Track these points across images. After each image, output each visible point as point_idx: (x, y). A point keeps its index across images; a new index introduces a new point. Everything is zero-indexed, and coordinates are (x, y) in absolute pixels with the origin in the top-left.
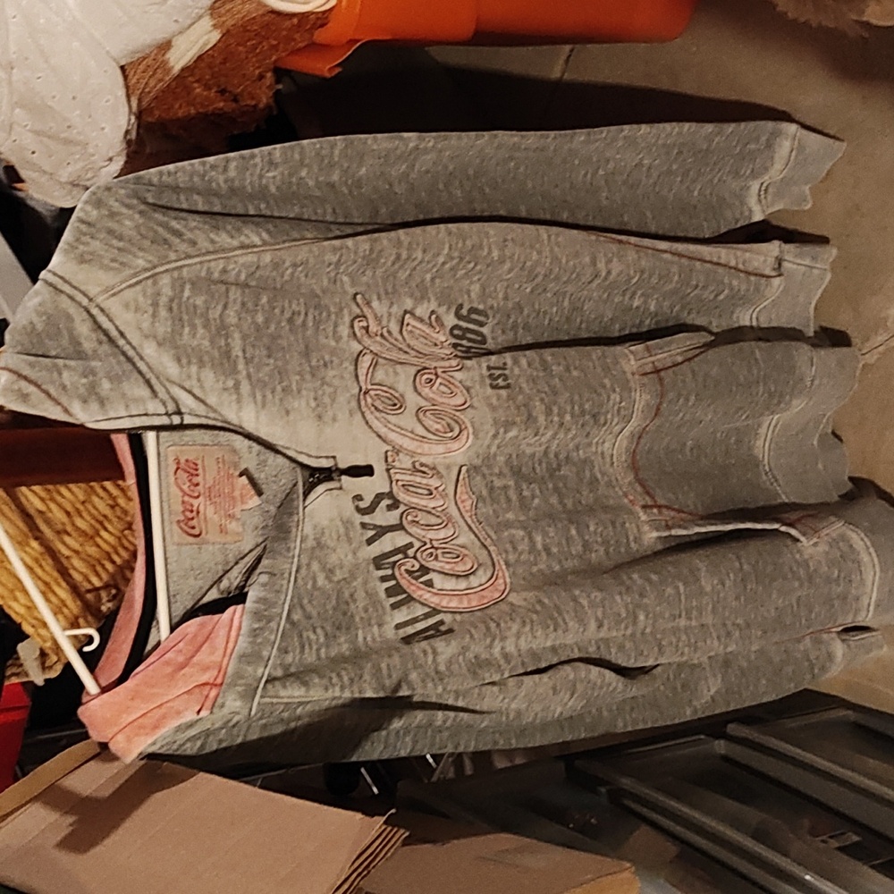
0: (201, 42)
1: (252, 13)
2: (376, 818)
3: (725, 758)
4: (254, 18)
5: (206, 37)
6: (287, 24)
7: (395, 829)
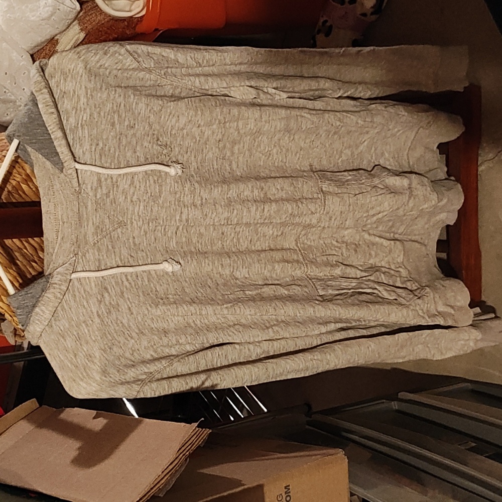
0: (75, 39)
1: (101, 21)
2: (193, 424)
3: (398, 411)
4: (103, 24)
5: (77, 37)
6: (122, 25)
7: (204, 429)
